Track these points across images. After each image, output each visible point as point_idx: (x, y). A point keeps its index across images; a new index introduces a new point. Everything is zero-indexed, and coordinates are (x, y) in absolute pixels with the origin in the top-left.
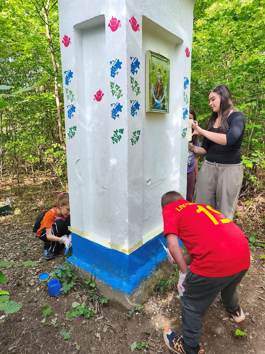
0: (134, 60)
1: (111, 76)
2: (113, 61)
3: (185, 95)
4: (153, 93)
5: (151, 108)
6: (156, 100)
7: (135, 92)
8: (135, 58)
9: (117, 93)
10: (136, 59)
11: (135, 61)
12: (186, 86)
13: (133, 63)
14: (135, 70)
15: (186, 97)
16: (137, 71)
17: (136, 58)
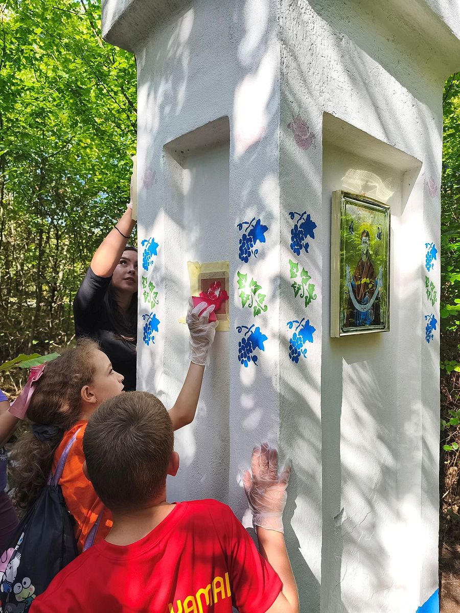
0: (300, 219)
1: (240, 258)
2: (246, 223)
3: (429, 284)
4: (351, 289)
5: (345, 326)
6: (357, 306)
7: (302, 297)
8: (303, 214)
9: (254, 302)
10: (305, 217)
11: (302, 221)
12: (432, 263)
13: (296, 226)
14: (304, 242)
15: (432, 289)
16: (307, 246)
17: (305, 213)
